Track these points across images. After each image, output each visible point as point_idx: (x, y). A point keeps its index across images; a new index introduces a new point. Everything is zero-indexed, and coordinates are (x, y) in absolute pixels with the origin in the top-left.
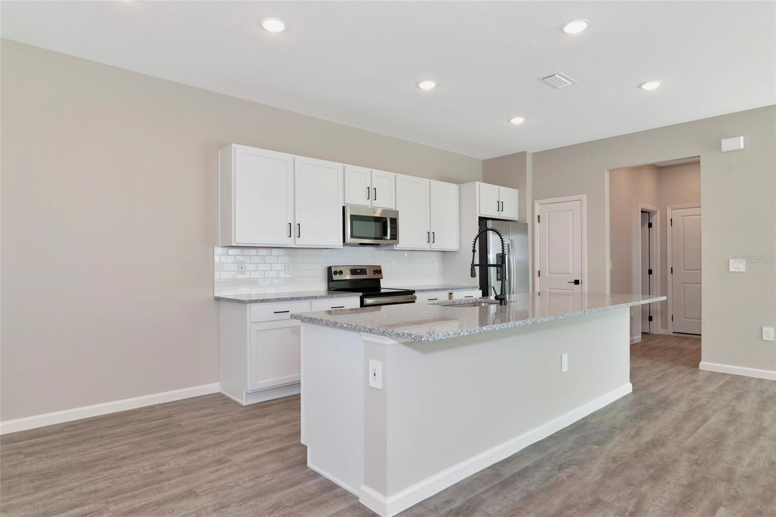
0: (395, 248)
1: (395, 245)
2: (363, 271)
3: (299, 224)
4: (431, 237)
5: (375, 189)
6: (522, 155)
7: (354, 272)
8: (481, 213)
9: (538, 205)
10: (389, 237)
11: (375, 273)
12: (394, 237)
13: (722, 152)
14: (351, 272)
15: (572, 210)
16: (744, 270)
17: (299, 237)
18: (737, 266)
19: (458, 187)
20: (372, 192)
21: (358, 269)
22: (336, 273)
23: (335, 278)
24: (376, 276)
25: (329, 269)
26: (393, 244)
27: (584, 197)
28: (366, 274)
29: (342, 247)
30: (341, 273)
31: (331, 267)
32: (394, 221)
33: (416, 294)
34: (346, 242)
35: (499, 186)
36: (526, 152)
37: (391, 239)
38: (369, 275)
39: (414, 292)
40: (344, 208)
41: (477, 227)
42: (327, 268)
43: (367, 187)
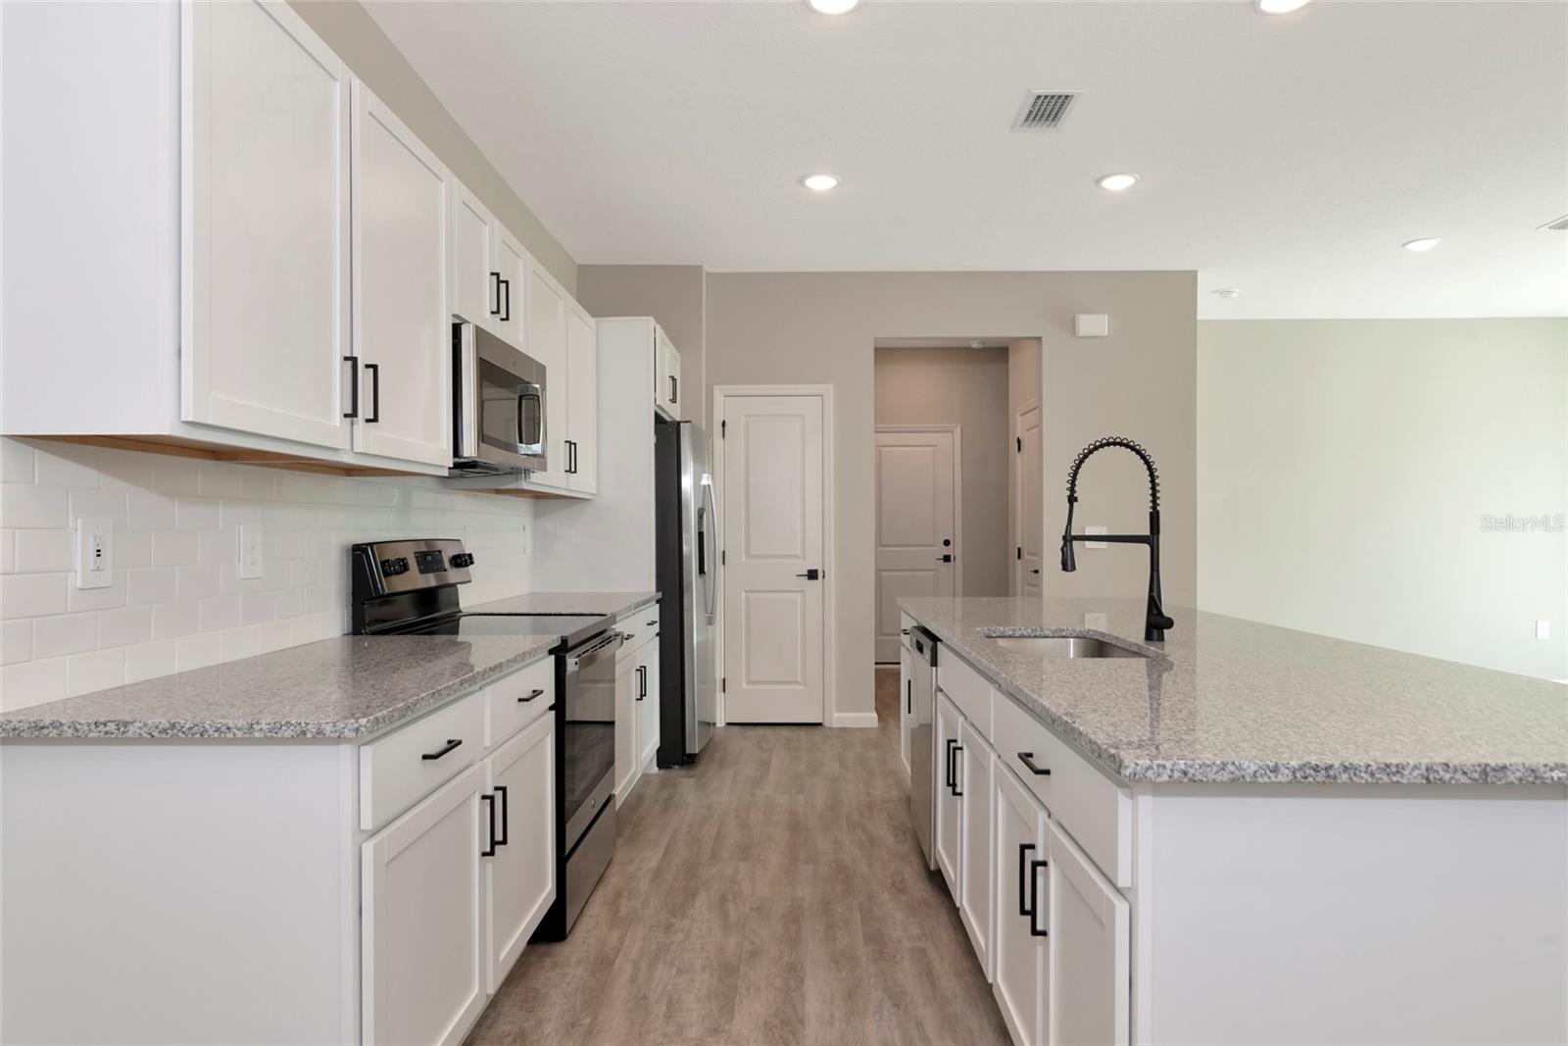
2: (437, 560)
3: (374, 368)
4: (572, 457)
5: (507, 282)
6: (699, 269)
7: (421, 560)
8: (657, 402)
9: (722, 396)
11: (457, 566)
13: (1076, 336)
14: (418, 564)
15: (802, 416)
17: (375, 419)
19: (595, 325)
20: (500, 291)
21: (431, 553)
22: (387, 567)
23: (388, 585)
24: (458, 577)
25: (359, 554)
27: (829, 389)
28: (444, 569)
29: (448, 473)
30: (401, 565)
31: (370, 546)
34: (467, 452)
35: (668, 340)
40: (456, 330)
41: (652, 439)
42: (351, 552)
43: (495, 271)
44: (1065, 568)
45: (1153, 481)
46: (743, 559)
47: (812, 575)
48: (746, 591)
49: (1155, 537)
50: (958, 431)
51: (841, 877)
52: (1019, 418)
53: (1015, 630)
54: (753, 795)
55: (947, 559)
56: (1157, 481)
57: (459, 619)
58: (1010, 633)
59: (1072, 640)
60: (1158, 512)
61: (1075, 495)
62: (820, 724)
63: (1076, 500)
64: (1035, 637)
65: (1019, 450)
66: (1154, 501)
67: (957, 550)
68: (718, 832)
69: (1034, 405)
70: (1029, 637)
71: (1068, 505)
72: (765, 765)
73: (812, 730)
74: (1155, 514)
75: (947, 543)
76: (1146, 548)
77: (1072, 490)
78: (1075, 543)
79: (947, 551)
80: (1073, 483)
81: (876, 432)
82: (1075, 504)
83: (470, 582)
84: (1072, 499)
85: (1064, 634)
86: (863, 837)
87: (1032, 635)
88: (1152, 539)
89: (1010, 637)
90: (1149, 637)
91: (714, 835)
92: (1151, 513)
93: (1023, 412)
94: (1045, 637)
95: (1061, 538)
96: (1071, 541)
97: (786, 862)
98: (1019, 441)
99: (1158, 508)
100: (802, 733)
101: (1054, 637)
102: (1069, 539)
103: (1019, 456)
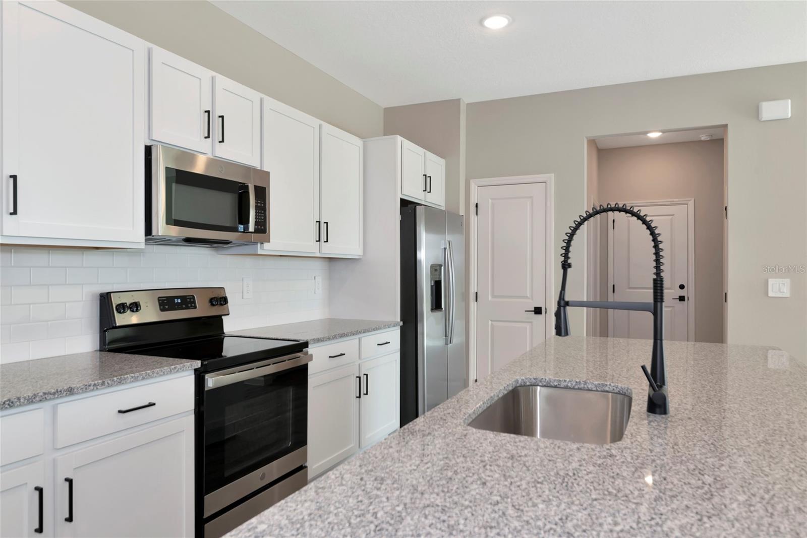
0: (260, 252)
1: (259, 245)
2: (186, 300)
3: (14, 178)
4: (322, 231)
5: (222, 117)
6: (456, 103)
7: (166, 303)
8: (405, 192)
9: (476, 187)
10: (251, 228)
11: (212, 305)
12: (262, 227)
13: (760, 121)
14: (160, 305)
15: (531, 197)
16: (788, 295)
17: (15, 213)
18: (779, 287)
19: (362, 143)
20: (216, 124)
21: (177, 297)
22: (122, 308)
23: (122, 319)
24: (213, 312)
25: (105, 299)
26: (256, 243)
27: (551, 178)
28: (195, 307)
29: (143, 246)
30: (135, 307)
31: (109, 294)
32: (262, 193)
33: (311, 350)
34: (154, 233)
35: (425, 150)
36: (460, 99)
37: (257, 231)
38: (202, 310)
39: (306, 345)
40: (148, 150)
41: (398, 218)
42: (99, 298)
43: (206, 110)
44: (559, 333)
45: (656, 246)
46: (490, 298)
47: (538, 311)
48: (491, 321)
49: (659, 305)
50: (691, 204)
53: (560, 381)
55: (682, 299)
56: (660, 247)
57: (223, 339)
58: (556, 384)
60: (662, 280)
61: (569, 261)
63: (569, 266)
64: (579, 389)
66: (658, 267)
70: (574, 388)
71: (562, 270)
74: (659, 282)
75: (682, 287)
77: (566, 256)
78: (568, 308)
79: (682, 293)
80: (567, 249)
82: (569, 270)
83: (228, 314)
84: (566, 266)
85: (607, 389)
87: (576, 387)
88: (656, 307)
89: (556, 387)
92: (655, 280)
94: (589, 390)
95: (555, 303)
96: (564, 307)
99: (662, 274)
101: (597, 391)
102: (562, 304)
103: (726, 220)
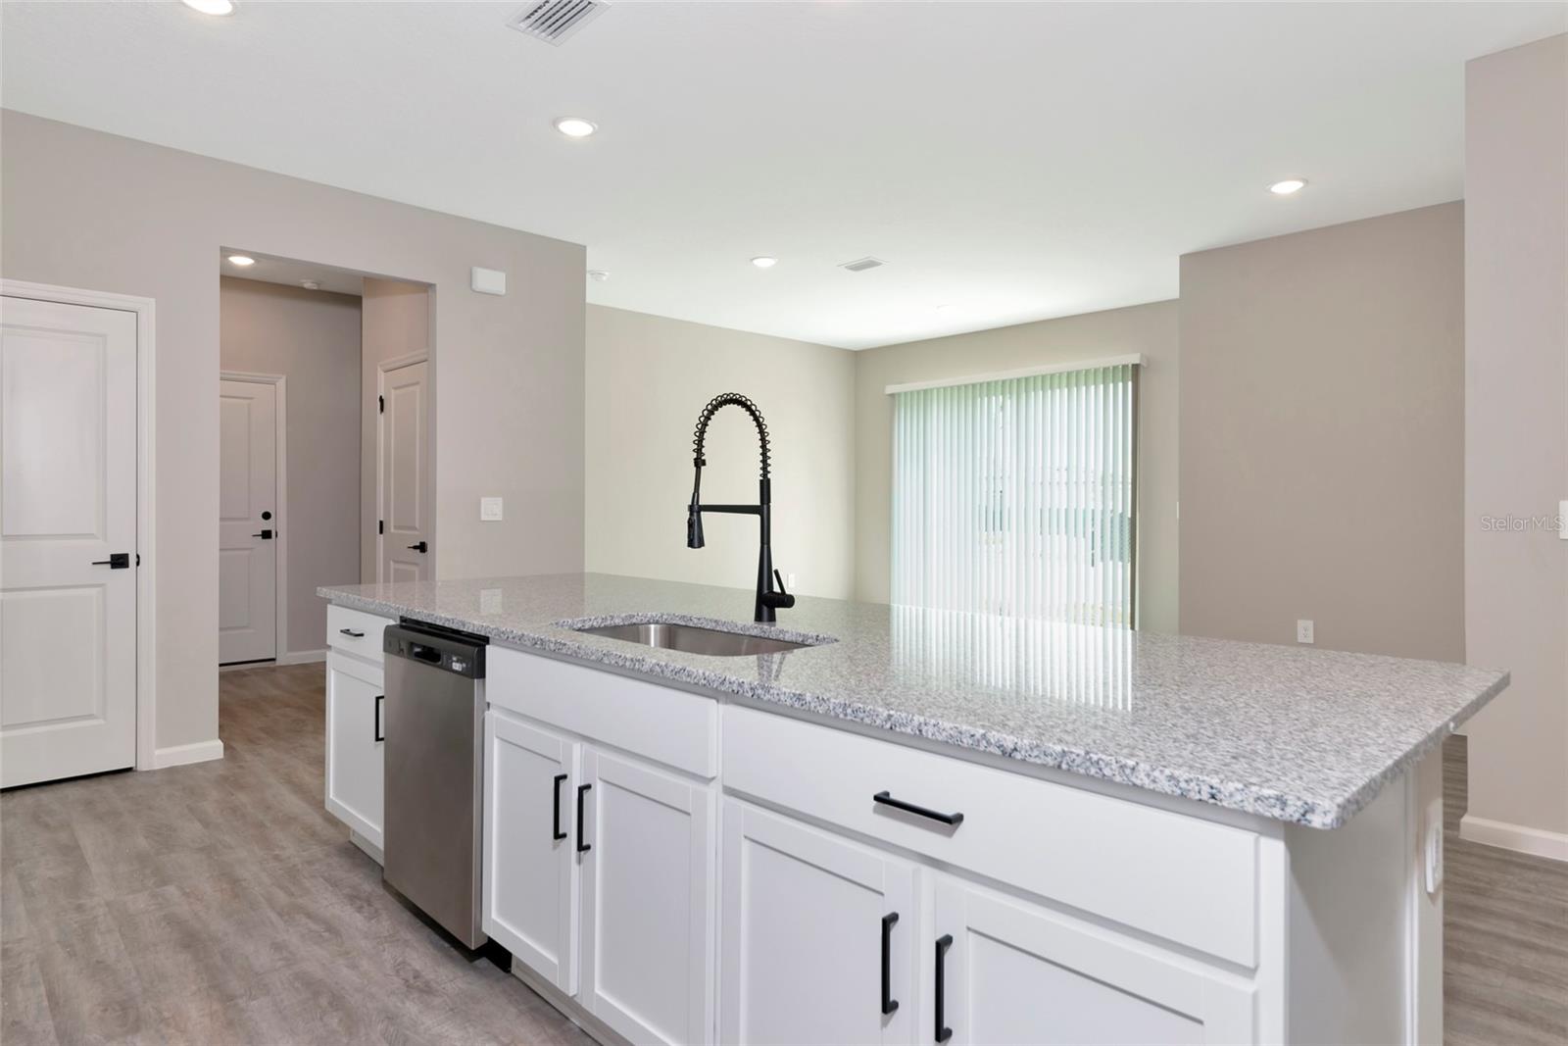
13: (473, 290)
27: (148, 307)
44: (691, 544)
47: (119, 561)
49: (765, 506)
50: (282, 383)
51: (324, 1001)
52: (381, 376)
54: (79, 908)
55: (266, 535)
56: (768, 446)
59: (652, 626)
60: (769, 480)
61: (703, 458)
62: (129, 770)
63: (704, 463)
65: (382, 410)
67: (279, 524)
68: (51, 995)
69: (423, 357)
71: (695, 469)
72: (71, 851)
73: (119, 780)
74: (765, 484)
75: (267, 516)
76: (757, 518)
77: (699, 451)
78: (703, 514)
79: (267, 525)
80: (700, 443)
81: (222, 379)
82: (703, 468)
84: (699, 463)
86: (314, 927)
88: (762, 509)
90: (759, 618)
91: (46, 1003)
92: (761, 481)
93: (388, 367)
95: (687, 508)
96: (699, 513)
97: (216, 1006)
98: (381, 400)
100: (106, 787)
102: (696, 509)
103: (381, 418)
